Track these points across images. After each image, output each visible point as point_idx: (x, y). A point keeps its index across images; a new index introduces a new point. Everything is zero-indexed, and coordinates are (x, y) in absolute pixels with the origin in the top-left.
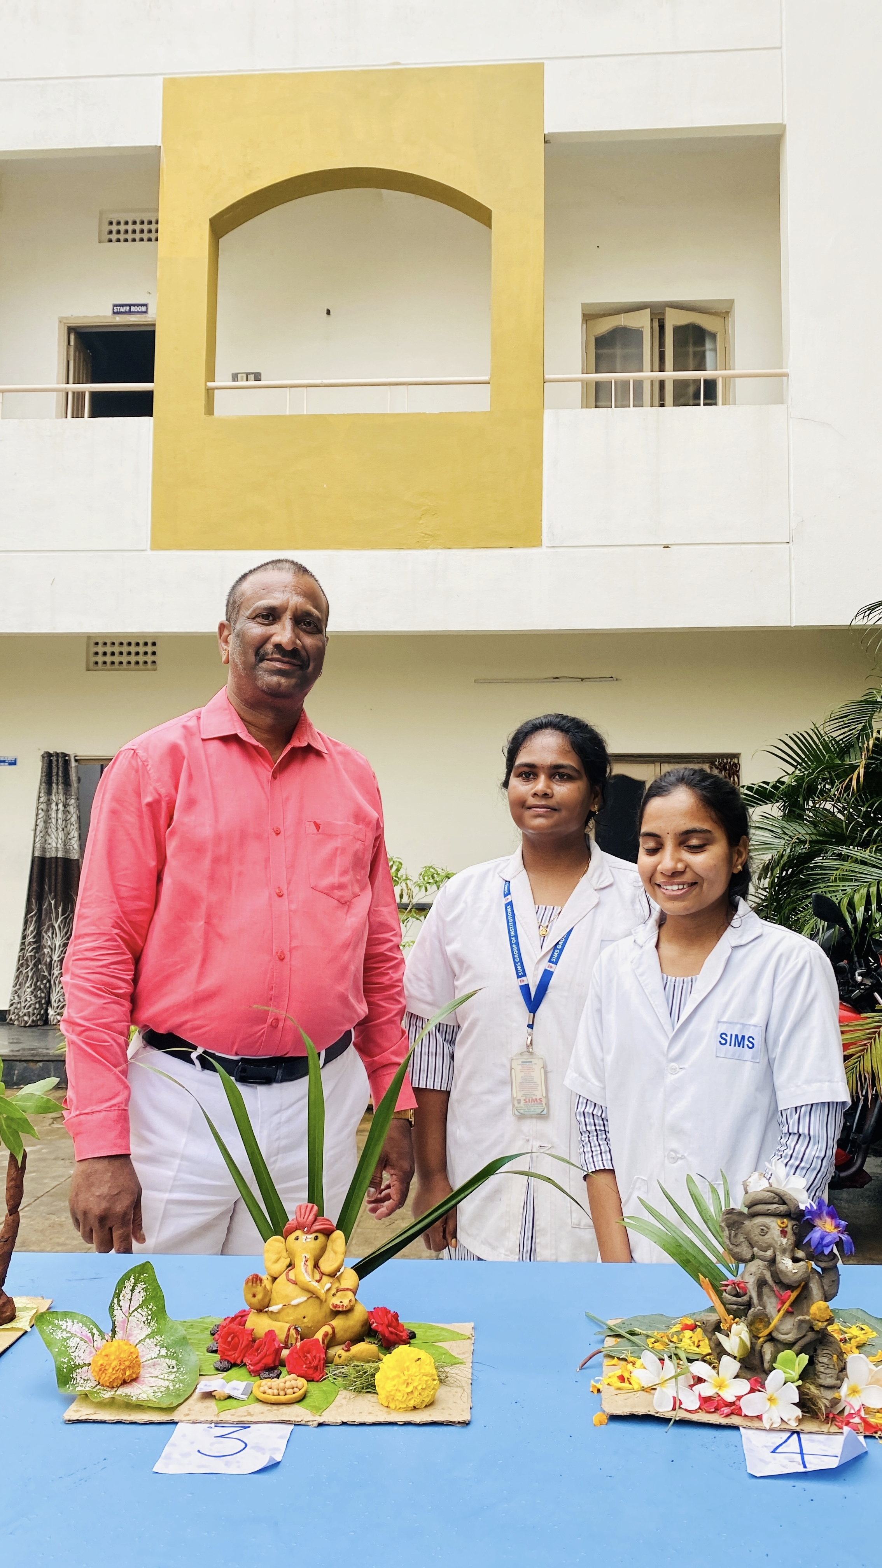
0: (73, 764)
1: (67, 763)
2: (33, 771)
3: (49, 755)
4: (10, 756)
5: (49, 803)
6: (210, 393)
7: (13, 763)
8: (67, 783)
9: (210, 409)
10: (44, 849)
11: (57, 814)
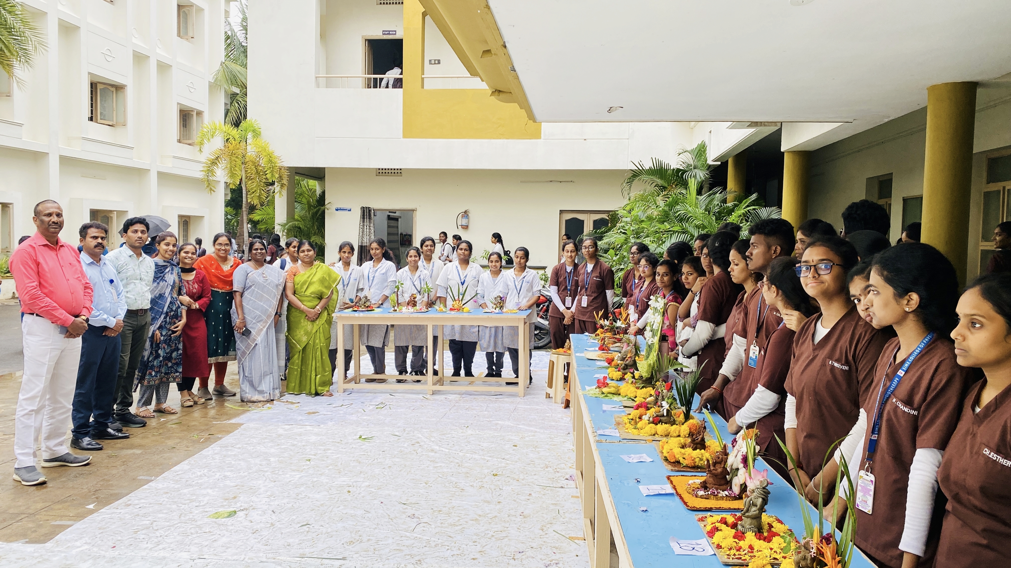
0: (372, 211)
1: (370, 211)
2: (357, 214)
3: (364, 208)
4: (349, 208)
5: (363, 226)
6: (423, 79)
7: (350, 210)
8: (370, 218)
9: (423, 87)
10: (362, 243)
11: (366, 230)
